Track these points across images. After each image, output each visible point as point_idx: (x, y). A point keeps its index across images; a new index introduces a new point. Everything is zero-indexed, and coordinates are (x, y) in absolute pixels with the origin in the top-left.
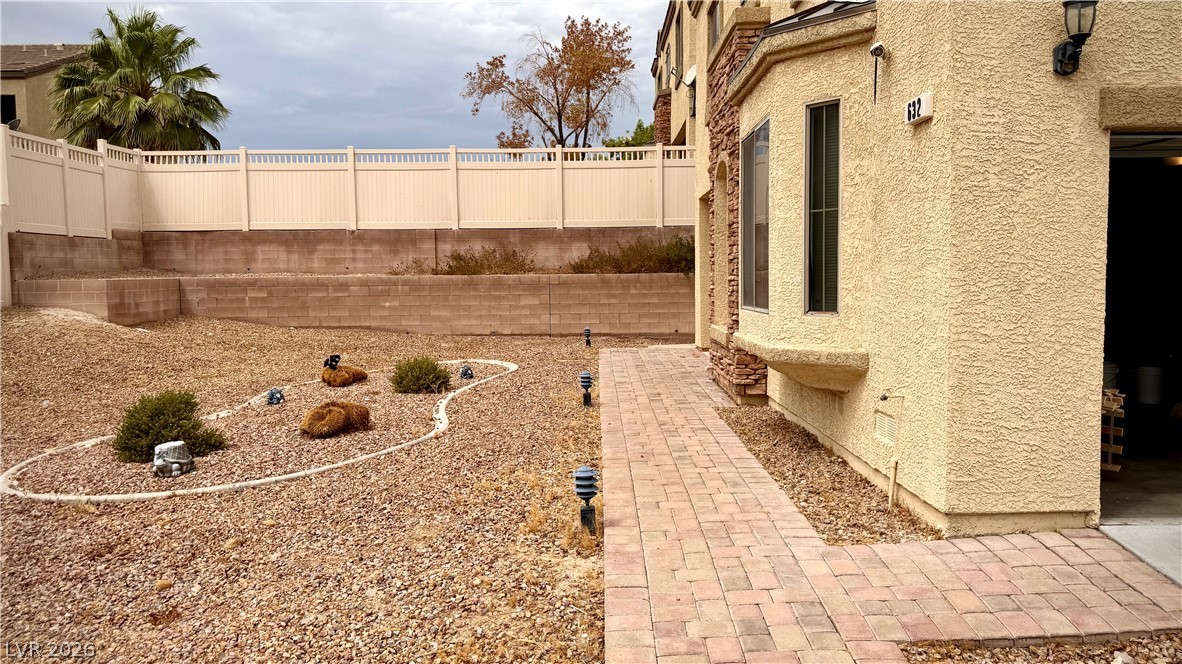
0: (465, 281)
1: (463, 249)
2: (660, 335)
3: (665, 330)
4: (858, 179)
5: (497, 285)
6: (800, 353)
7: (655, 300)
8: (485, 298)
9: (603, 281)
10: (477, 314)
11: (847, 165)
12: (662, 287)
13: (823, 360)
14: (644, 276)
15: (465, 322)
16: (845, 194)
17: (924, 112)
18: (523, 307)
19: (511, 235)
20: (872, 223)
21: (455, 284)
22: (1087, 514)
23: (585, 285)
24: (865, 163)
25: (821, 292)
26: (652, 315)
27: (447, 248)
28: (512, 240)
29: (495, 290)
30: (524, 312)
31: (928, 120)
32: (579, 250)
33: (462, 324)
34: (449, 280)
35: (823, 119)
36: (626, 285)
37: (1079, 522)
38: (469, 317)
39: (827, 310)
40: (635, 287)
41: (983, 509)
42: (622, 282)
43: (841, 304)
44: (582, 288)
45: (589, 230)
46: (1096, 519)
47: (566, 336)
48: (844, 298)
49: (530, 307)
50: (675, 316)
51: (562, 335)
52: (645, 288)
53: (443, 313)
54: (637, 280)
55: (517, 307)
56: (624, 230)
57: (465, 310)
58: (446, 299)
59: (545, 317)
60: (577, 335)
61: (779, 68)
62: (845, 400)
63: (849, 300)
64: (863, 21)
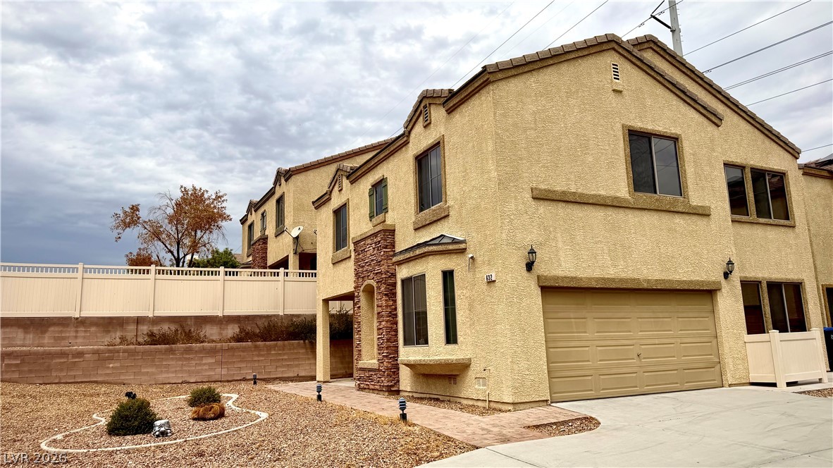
0: (166, 350)
1: (155, 329)
2: (288, 378)
3: (291, 375)
4: (462, 297)
5: (188, 351)
6: (445, 360)
7: (286, 357)
8: (180, 359)
9: (256, 347)
10: (174, 369)
11: (458, 292)
12: (290, 349)
13: (454, 362)
14: (280, 343)
15: (165, 375)
16: (458, 302)
17: (493, 279)
18: (205, 364)
19: (189, 320)
20: (468, 312)
21: (160, 351)
22: (547, 401)
23: (244, 349)
24: (465, 292)
25: (451, 337)
26: (283, 366)
27: (144, 329)
28: (189, 323)
29: (187, 354)
30: (204, 367)
31: (495, 281)
32: (233, 329)
33: (162, 377)
34: (156, 349)
35: (448, 276)
36: (269, 349)
37: (545, 404)
38: (167, 372)
39: (453, 343)
40: (275, 350)
41: (522, 401)
42: (267, 346)
43: (459, 341)
44: (243, 352)
45: (239, 316)
46: (549, 402)
47: (231, 381)
48: (460, 339)
49: (209, 364)
50: (297, 366)
51: (228, 381)
52: (280, 350)
53: (150, 370)
54: (276, 345)
55: (200, 365)
56: (261, 317)
57: (165, 367)
58: (153, 360)
59: (218, 370)
60: (237, 380)
62: (458, 379)
63: (462, 339)
64: (462, 246)
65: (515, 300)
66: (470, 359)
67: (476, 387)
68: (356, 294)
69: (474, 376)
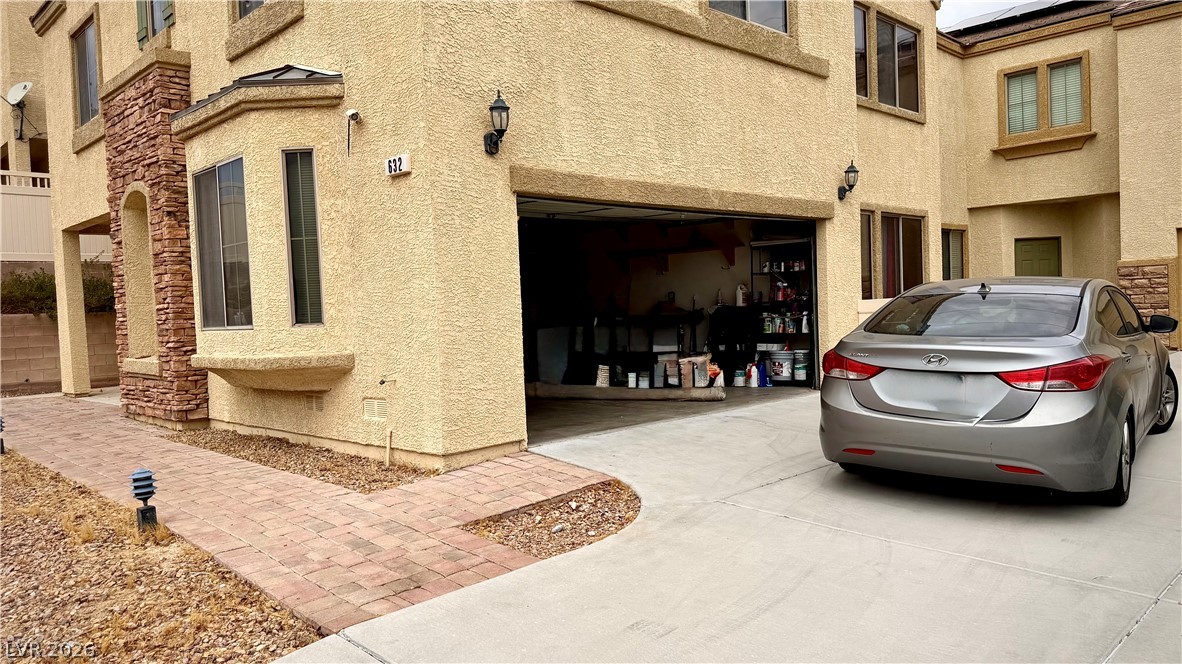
4: (333, 215)
6: (291, 360)
11: (323, 204)
13: (314, 364)
16: (323, 227)
17: (405, 168)
20: (349, 250)
22: (520, 442)
24: (339, 202)
25: (306, 306)
31: (408, 174)
35: (297, 162)
37: (516, 448)
39: (313, 322)
41: (465, 449)
43: (326, 316)
46: (525, 444)
48: (328, 310)
61: (254, 115)
62: (326, 398)
63: (332, 312)
64: (333, 90)
65: (457, 221)
66: (351, 358)
67: (366, 417)
68: (113, 214)
69: (360, 395)
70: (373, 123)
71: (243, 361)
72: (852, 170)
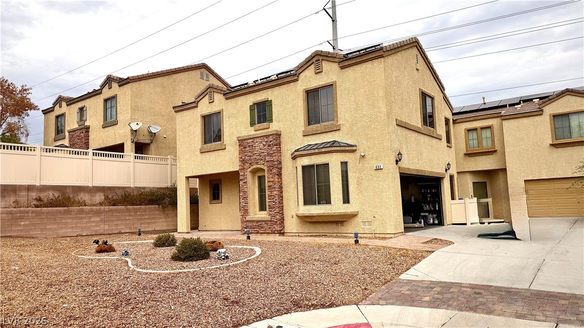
0: (65, 211)
2: (148, 231)
3: (150, 229)
4: (352, 177)
5: (81, 212)
7: (147, 217)
8: (75, 218)
9: (127, 209)
10: (70, 226)
12: (149, 211)
14: (143, 207)
15: (64, 231)
16: (350, 180)
18: (93, 222)
19: (68, 189)
20: (357, 186)
21: (60, 212)
22: (403, 232)
23: (119, 211)
24: (354, 174)
25: (346, 200)
26: (145, 223)
28: (68, 191)
29: (80, 214)
30: (93, 224)
31: (382, 169)
32: (100, 196)
33: (62, 232)
34: (57, 210)
36: (136, 211)
38: (66, 228)
39: (347, 203)
40: (140, 212)
42: (134, 209)
45: (104, 187)
47: (111, 234)
49: (95, 222)
50: (154, 223)
51: (109, 234)
52: (143, 212)
53: (53, 227)
54: (140, 209)
55: (90, 222)
56: (119, 188)
57: (64, 225)
58: (55, 219)
59: (102, 226)
60: (115, 234)
62: (345, 223)
63: (352, 201)
64: (354, 148)
66: (358, 212)
67: (362, 226)
68: (241, 174)
69: (361, 221)
70: (368, 157)
71: (327, 213)
72: (449, 164)
